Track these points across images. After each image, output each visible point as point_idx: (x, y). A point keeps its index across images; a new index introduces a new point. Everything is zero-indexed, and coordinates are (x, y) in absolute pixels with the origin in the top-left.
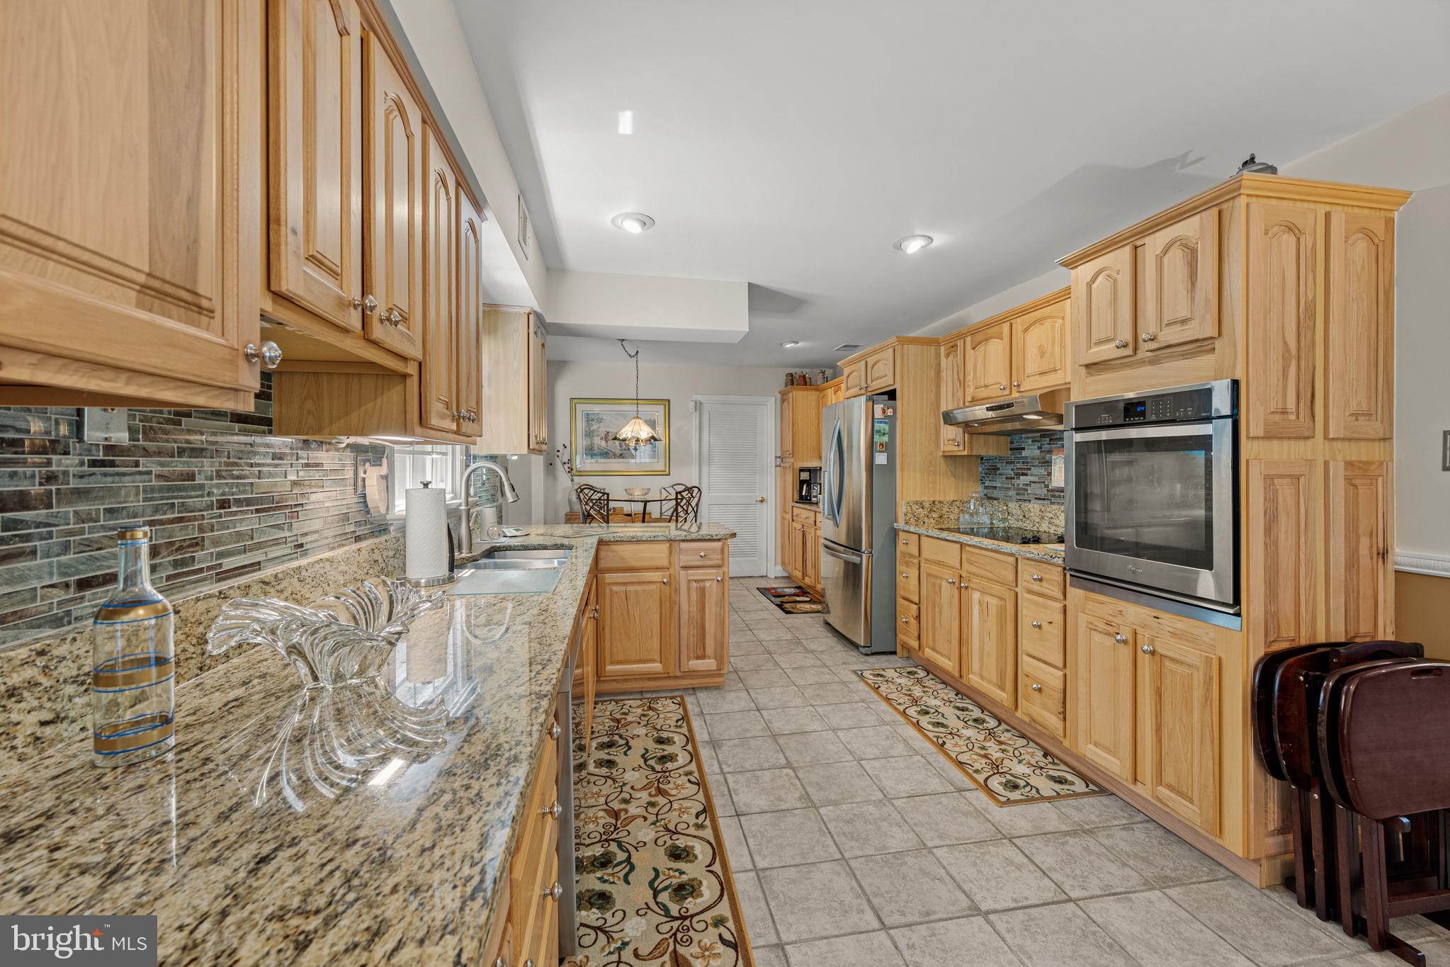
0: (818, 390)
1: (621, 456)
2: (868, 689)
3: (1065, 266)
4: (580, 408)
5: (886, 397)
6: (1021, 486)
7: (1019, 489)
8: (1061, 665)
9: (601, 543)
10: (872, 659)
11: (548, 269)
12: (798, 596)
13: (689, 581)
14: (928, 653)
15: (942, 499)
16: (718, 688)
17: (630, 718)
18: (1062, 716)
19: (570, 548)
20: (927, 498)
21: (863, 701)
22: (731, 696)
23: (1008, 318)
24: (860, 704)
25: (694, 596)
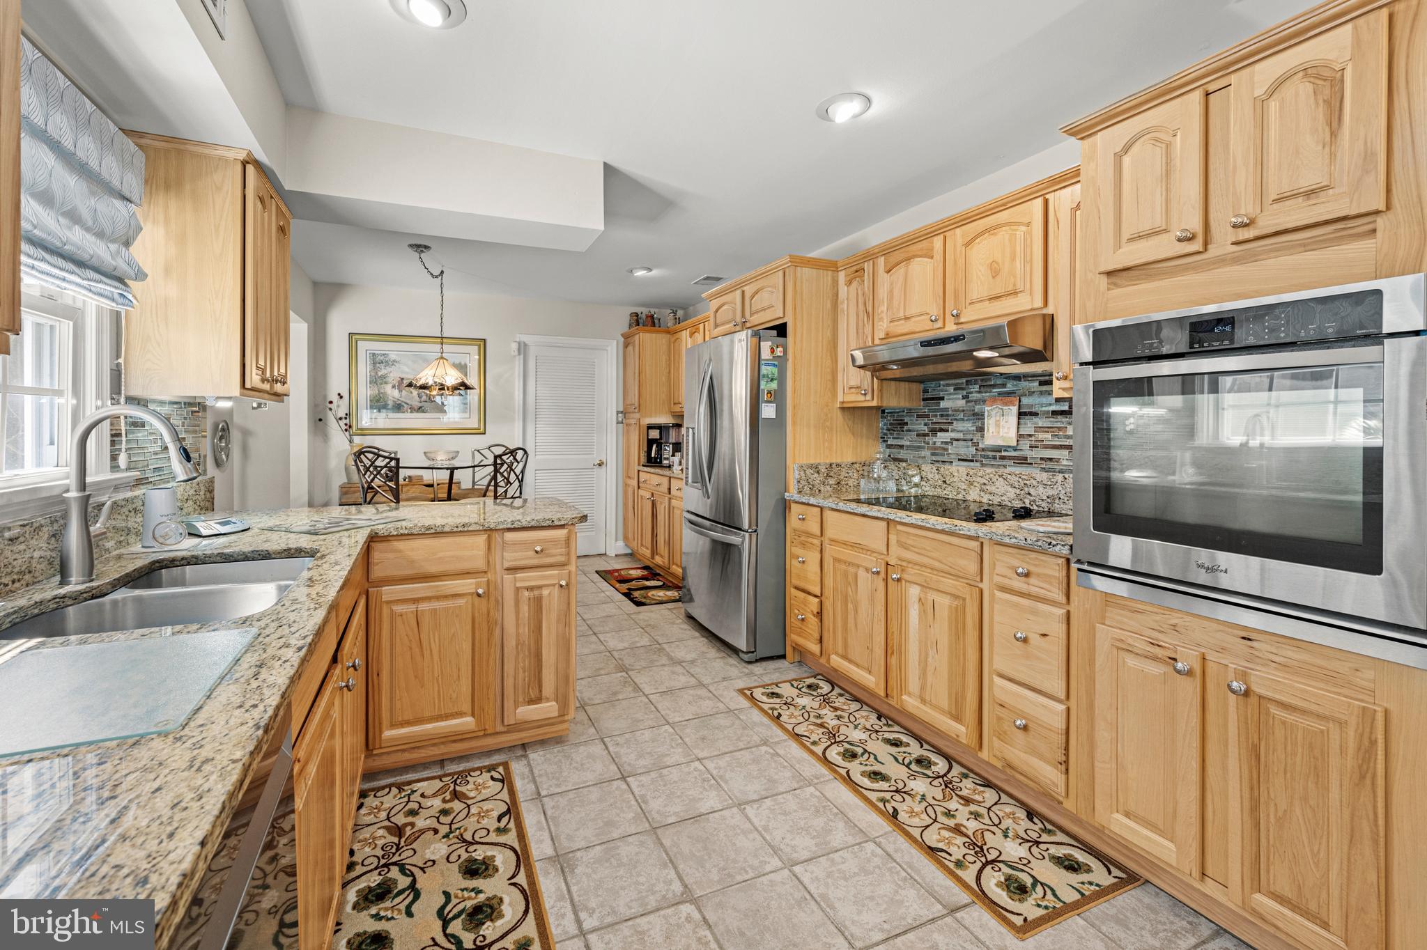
0: (668, 332)
1: (420, 409)
2: (765, 720)
3: (1073, 134)
4: (363, 346)
5: (774, 333)
6: (938, 444)
7: (935, 449)
8: (1062, 696)
9: (373, 538)
10: (758, 669)
11: (288, 105)
12: (647, 579)
13: (518, 589)
14: (836, 661)
15: (839, 461)
16: (559, 740)
17: (421, 823)
18: (1063, 768)
19: (312, 554)
20: (822, 459)
21: (765, 743)
22: (580, 754)
23: (942, 229)
24: (764, 749)
25: (525, 609)
